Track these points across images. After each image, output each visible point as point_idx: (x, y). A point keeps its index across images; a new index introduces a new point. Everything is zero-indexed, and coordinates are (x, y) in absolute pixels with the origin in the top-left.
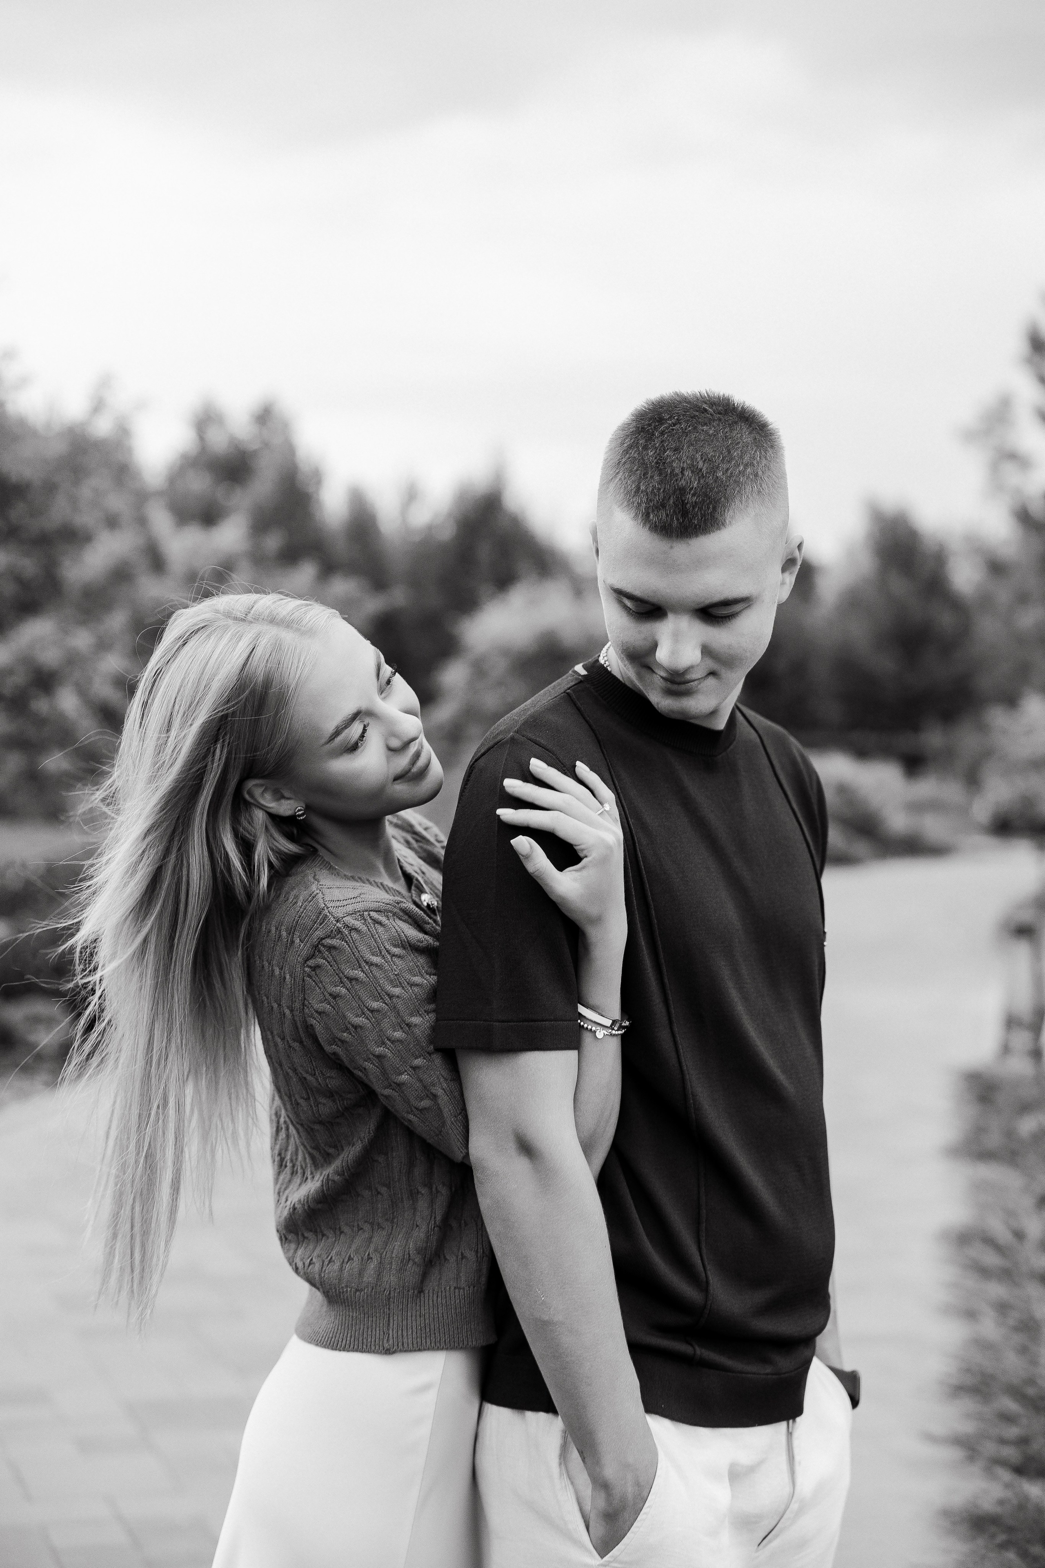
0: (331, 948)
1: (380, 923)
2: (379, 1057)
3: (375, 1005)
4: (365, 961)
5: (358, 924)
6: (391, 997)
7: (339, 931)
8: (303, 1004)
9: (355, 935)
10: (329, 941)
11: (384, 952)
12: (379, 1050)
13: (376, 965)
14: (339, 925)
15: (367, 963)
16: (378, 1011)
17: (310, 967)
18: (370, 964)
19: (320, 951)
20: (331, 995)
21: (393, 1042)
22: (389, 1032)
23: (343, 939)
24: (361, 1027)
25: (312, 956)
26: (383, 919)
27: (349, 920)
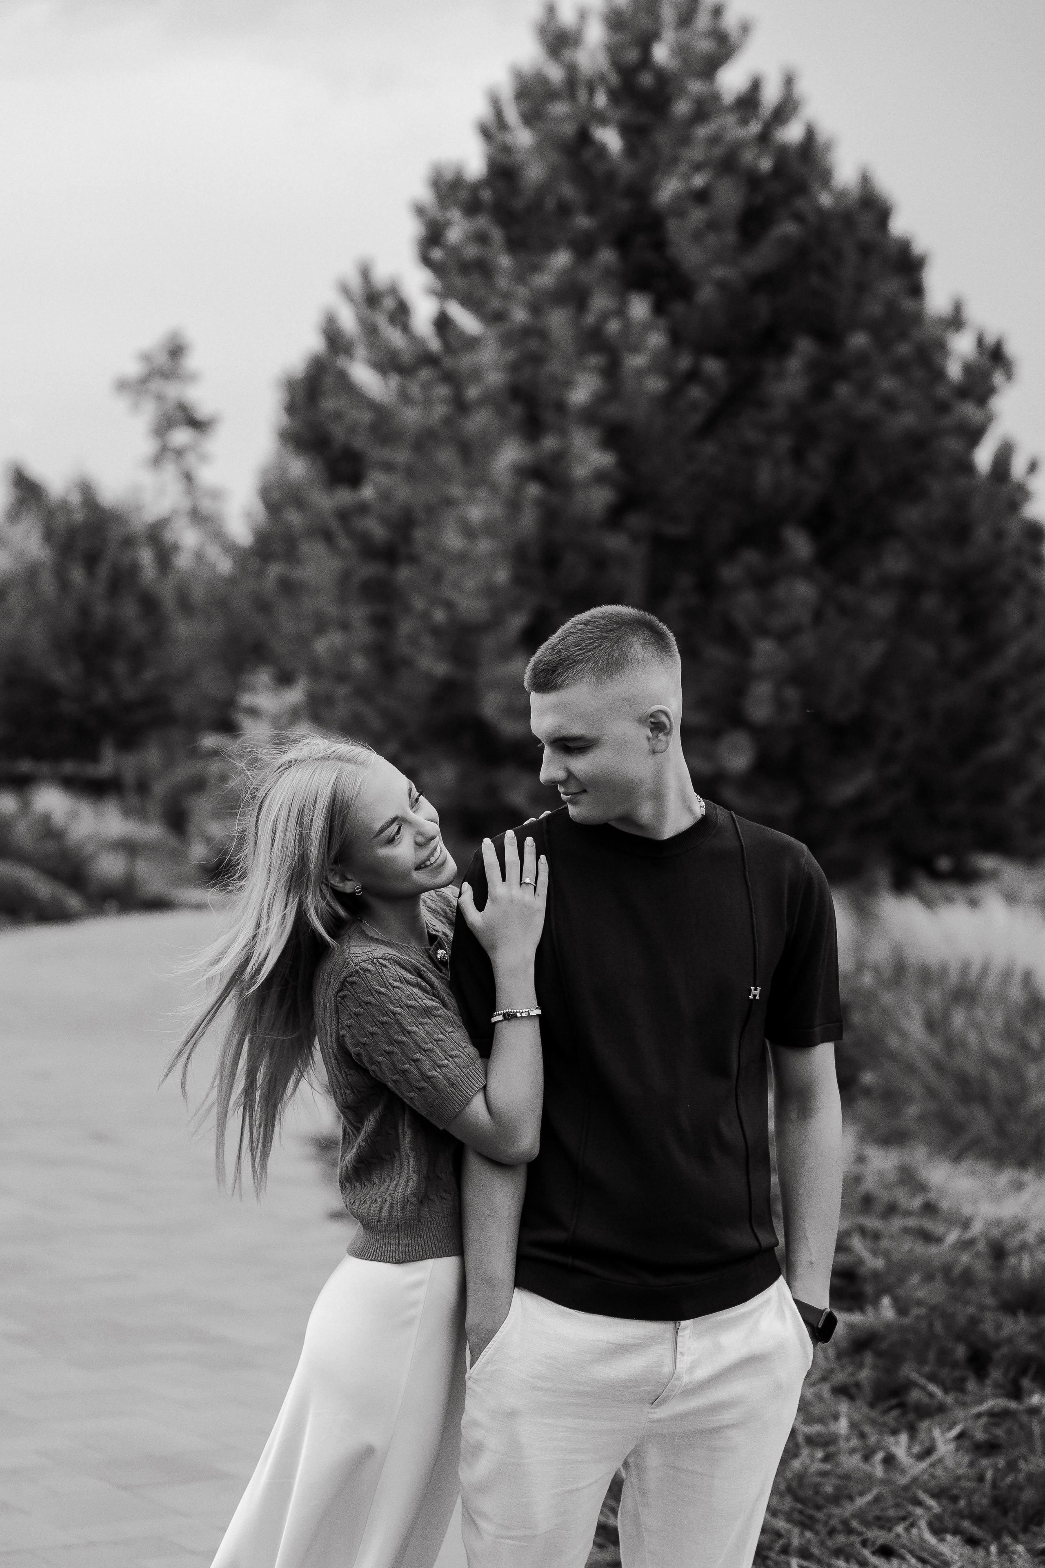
0: (353, 983)
1: (385, 966)
2: (389, 1053)
3: (384, 1019)
4: (375, 991)
5: (370, 967)
6: (394, 1014)
7: (357, 972)
8: (338, 1022)
9: (368, 974)
10: (351, 979)
11: (388, 985)
12: (388, 1048)
13: (383, 994)
14: (357, 968)
15: (376, 992)
16: (386, 1023)
17: (339, 997)
18: (379, 993)
19: (345, 986)
20: (355, 1014)
21: (398, 1043)
22: (396, 1037)
23: (359, 977)
24: (375, 1034)
25: (341, 990)
26: (388, 964)
27: (365, 965)
